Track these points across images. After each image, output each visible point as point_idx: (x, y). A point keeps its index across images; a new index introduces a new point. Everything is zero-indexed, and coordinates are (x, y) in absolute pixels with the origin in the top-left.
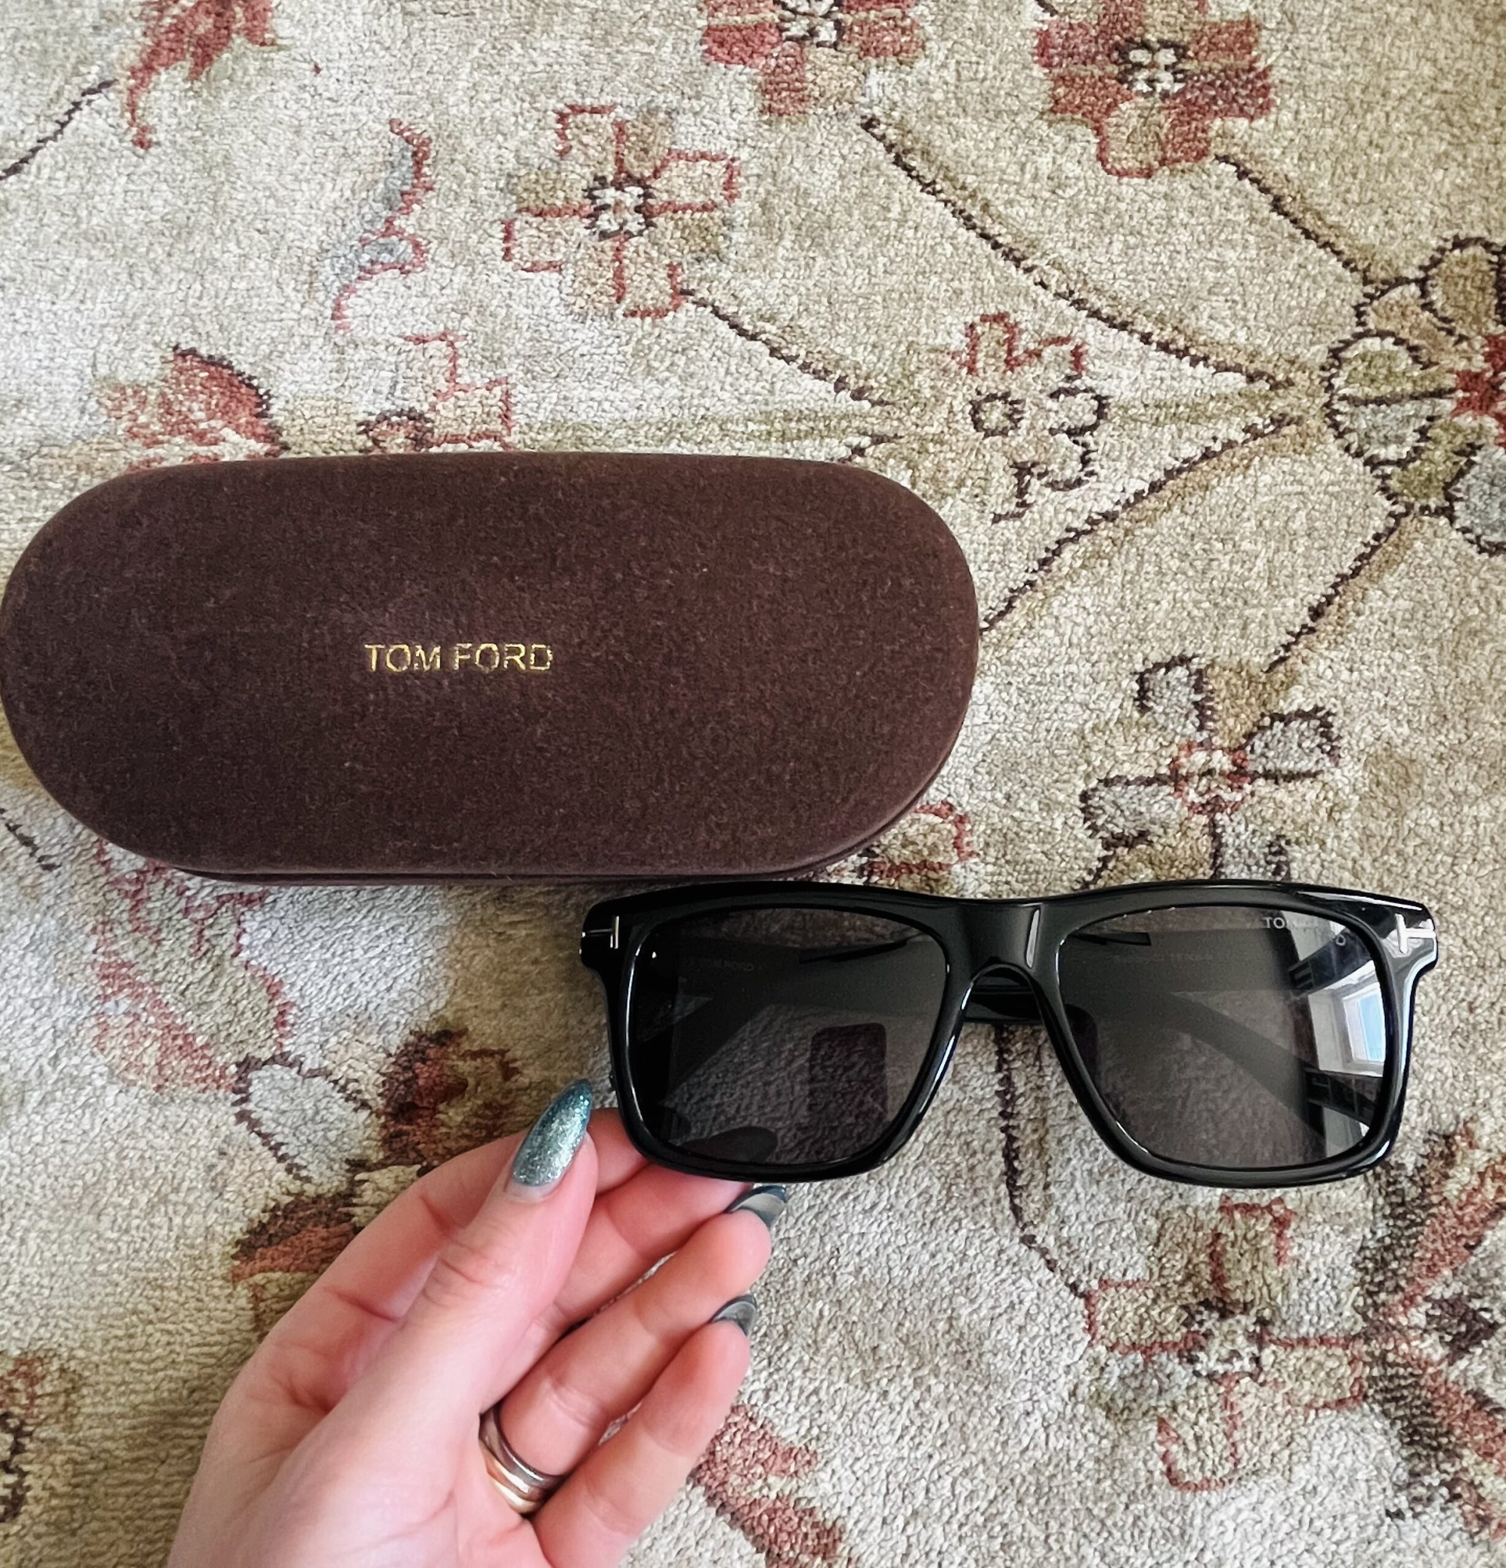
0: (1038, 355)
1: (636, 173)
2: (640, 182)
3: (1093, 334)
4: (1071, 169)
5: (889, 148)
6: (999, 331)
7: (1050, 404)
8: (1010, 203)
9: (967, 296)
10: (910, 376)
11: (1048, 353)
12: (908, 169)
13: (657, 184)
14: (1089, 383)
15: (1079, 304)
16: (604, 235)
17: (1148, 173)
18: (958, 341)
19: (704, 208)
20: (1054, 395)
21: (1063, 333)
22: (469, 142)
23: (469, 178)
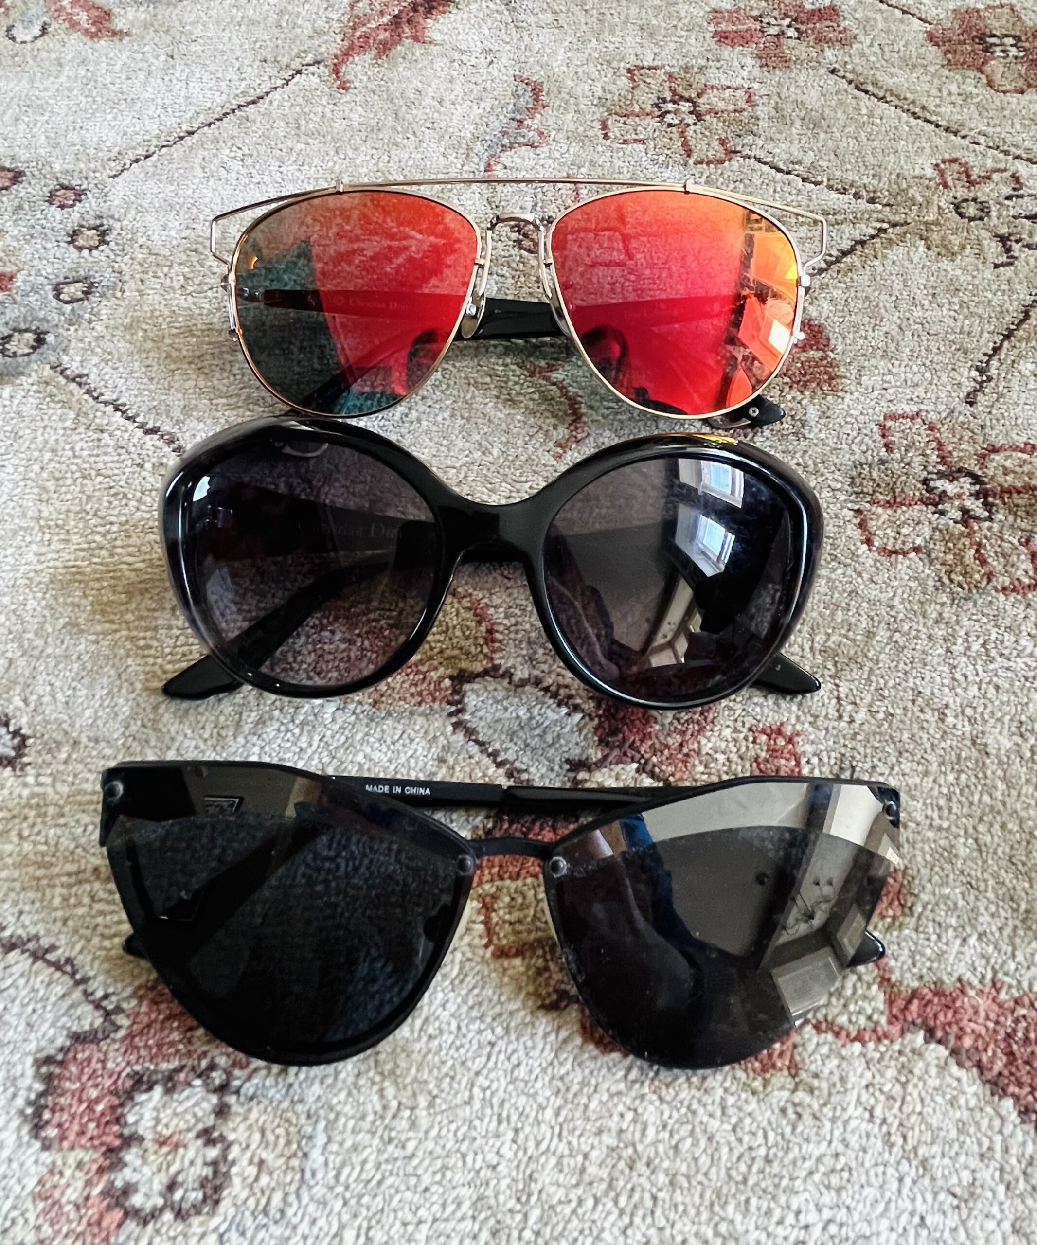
0: (989, 178)
1: (686, 94)
2: (689, 100)
3: (1021, 168)
4: (972, 90)
5: (850, 82)
6: (956, 167)
7: (1007, 202)
8: (938, 106)
9: (928, 151)
10: (906, 191)
11: (996, 177)
12: (867, 92)
13: (701, 101)
14: (1030, 191)
15: (1005, 152)
16: (670, 125)
17: (1022, 91)
18: (929, 172)
19: (735, 111)
20: (1009, 198)
21: (1001, 166)
22: (570, 83)
23: (572, 100)
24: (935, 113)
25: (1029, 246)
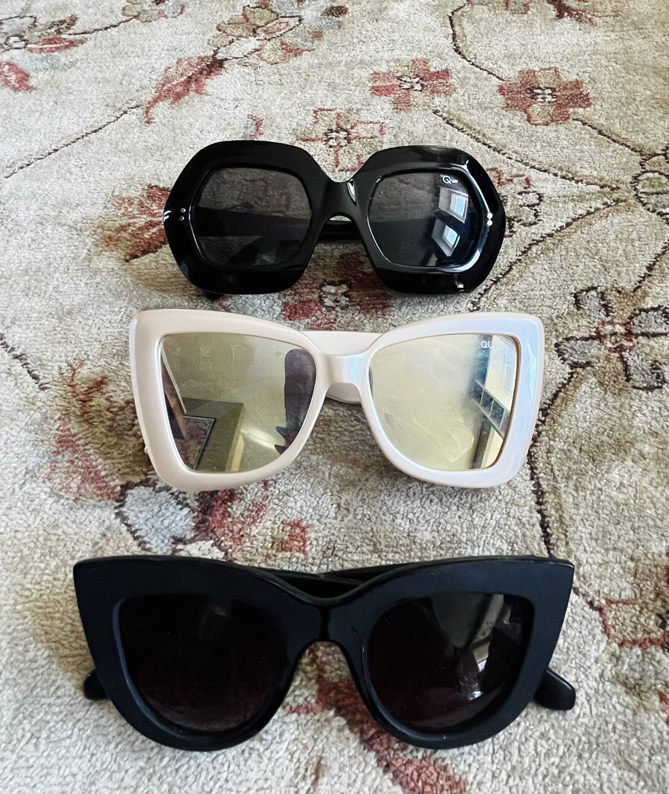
0: (511, 181)
1: (344, 127)
2: (345, 130)
3: (533, 174)
4: (517, 123)
5: (444, 119)
6: (494, 173)
7: (518, 196)
8: (494, 134)
11: (515, 180)
12: (452, 125)
13: (352, 131)
14: (534, 189)
15: (526, 164)
16: (331, 147)
17: (547, 124)
19: (372, 138)
20: (520, 193)
21: (521, 173)
22: (279, 120)
23: (278, 130)
24: (490, 139)
25: (524, 225)
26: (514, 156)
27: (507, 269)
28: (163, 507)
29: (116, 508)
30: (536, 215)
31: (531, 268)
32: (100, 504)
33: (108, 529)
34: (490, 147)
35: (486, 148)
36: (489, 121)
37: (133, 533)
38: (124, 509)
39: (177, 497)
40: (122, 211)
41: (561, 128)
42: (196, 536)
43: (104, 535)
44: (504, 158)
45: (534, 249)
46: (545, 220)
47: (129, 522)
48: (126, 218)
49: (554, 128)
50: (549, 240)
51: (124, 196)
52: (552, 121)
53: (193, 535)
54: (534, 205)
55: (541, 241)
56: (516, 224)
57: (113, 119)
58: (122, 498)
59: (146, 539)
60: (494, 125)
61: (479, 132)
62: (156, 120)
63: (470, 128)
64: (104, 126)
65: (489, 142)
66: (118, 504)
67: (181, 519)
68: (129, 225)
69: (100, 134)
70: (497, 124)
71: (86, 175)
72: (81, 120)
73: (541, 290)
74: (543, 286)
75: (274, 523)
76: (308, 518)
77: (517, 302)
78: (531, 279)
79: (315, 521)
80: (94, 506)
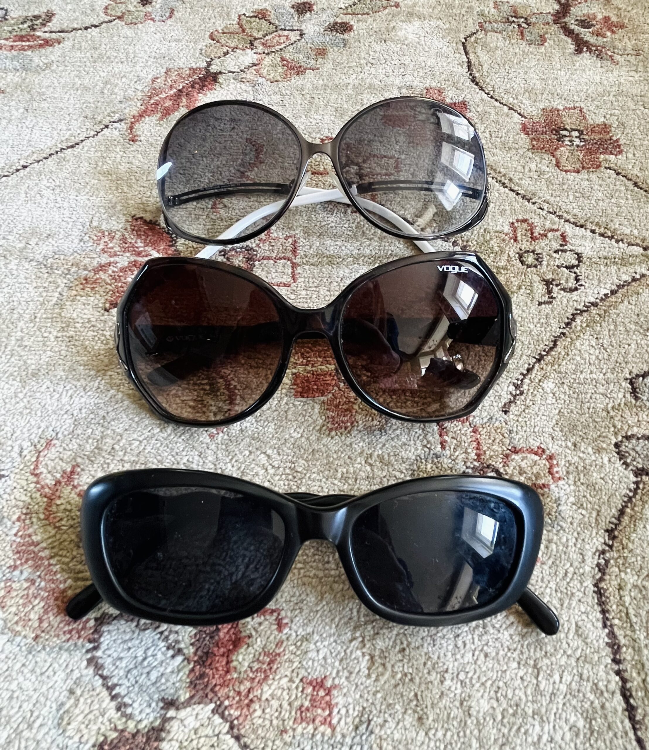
0: (546, 236)
3: (569, 229)
4: (544, 168)
6: (525, 225)
7: (555, 255)
8: (521, 179)
9: (508, 212)
10: (488, 242)
11: (550, 235)
14: (572, 248)
15: (560, 217)
17: (578, 172)
18: (507, 229)
19: (386, 175)
20: (556, 252)
21: (555, 227)
22: (281, 147)
23: (280, 160)
24: (518, 185)
25: (564, 290)
26: (545, 206)
27: (551, 345)
28: (150, 653)
29: (88, 651)
30: (577, 280)
31: (578, 344)
32: (67, 645)
33: (77, 682)
34: (518, 194)
35: (514, 195)
36: (515, 164)
37: (110, 689)
38: (99, 653)
39: (167, 638)
40: (101, 247)
41: (593, 177)
42: (192, 697)
43: (72, 692)
44: (535, 207)
45: (579, 319)
46: (587, 285)
47: (105, 673)
48: (106, 255)
49: (586, 177)
50: (594, 311)
51: (103, 227)
52: (583, 168)
53: (188, 696)
54: (573, 267)
55: (584, 311)
56: (555, 289)
57: (92, 133)
58: (96, 636)
59: (127, 700)
60: (520, 168)
61: (504, 175)
62: (142, 138)
63: (495, 170)
64: (82, 141)
65: (516, 188)
66: (91, 646)
67: (172, 672)
68: (109, 264)
69: (77, 150)
70: (524, 167)
71: (59, 199)
72: (55, 132)
73: (591, 373)
74: (593, 368)
75: (291, 680)
76: (334, 675)
77: (565, 386)
78: (578, 358)
79: (343, 679)
80: (60, 649)
